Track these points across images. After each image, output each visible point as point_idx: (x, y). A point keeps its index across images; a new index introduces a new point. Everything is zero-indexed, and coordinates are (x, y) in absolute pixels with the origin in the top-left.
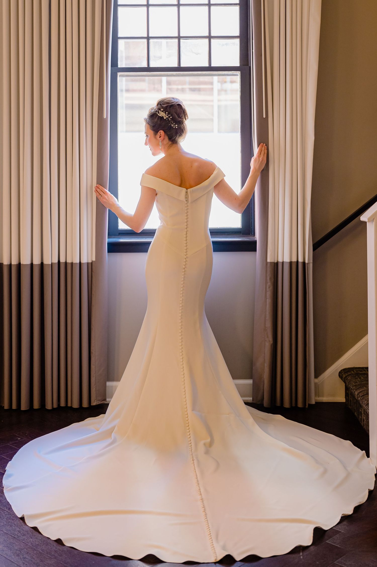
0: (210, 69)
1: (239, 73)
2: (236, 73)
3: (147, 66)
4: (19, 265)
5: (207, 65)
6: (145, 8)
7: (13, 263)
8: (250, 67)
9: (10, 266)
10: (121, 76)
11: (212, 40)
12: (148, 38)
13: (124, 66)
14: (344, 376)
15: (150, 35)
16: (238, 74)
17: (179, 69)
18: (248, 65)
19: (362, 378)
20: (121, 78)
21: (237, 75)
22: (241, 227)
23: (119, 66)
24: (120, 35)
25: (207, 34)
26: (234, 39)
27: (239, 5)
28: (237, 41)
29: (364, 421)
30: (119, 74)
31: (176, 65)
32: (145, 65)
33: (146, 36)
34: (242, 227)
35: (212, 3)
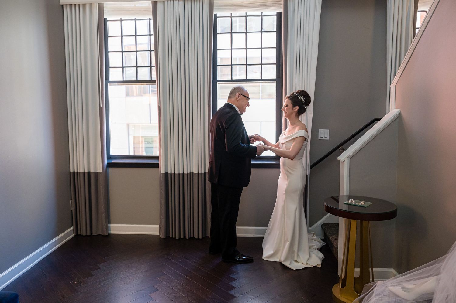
0: (261, 80)
1: (275, 82)
3: (231, 79)
4: (174, 174)
5: (260, 78)
6: (230, 50)
8: (281, 79)
9: (171, 174)
10: (218, 84)
11: (263, 66)
13: (220, 79)
14: (324, 228)
15: (233, 64)
17: (246, 80)
18: (280, 78)
19: (333, 230)
20: (219, 85)
23: (218, 79)
24: (218, 64)
25: (260, 63)
26: (273, 65)
27: (276, 48)
28: (275, 66)
29: (334, 251)
30: (218, 83)
31: (245, 78)
33: (231, 64)
35: (263, 47)
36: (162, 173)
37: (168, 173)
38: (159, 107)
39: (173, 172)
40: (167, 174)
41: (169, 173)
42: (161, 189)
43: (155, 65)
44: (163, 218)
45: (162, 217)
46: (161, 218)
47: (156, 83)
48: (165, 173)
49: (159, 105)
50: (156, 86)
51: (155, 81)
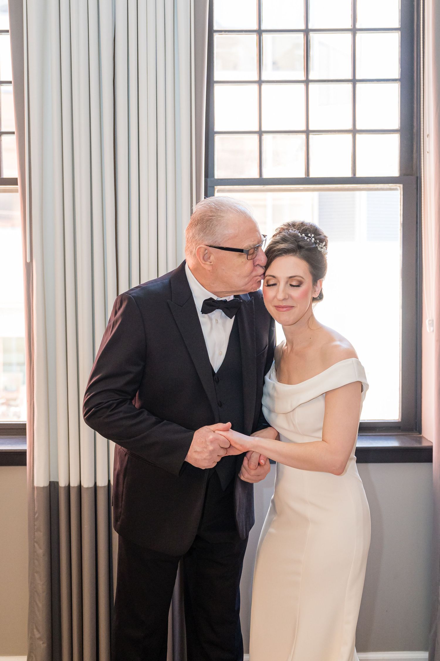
0: (354, 180)
2: (395, 187)
3: (258, 177)
4: (80, 487)
5: (349, 175)
6: (256, 87)
7: (72, 485)
9: (68, 488)
10: (219, 191)
11: (358, 136)
12: (260, 133)
13: (224, 177)
15: (263, 129)
16: (399, 188)
17: (307, 181)
18: (413, 174)
21: (396, 189)
22: (400, 420)
23: (216, 177)
24: (217, 128)
25: (350, 127)
26: (390, 134)
27: (399, 81)
28: (396, 137)
30: (217, 188)
31: (302, 175)
32: (255, 175)
33: (257, 129)
34: (402, 419)
35: (358, 77)
36: (37, 488)
37: (58, 483)
38: (29, 267)
39: (74, 483)
40: (53, 486)
41: (62, 483)
42: (32, 540)
43: (13, 129)
44: (39, 639)
45: (37, 635)
46: (32, 638)
47: (19, 187)
48: (46, 484)
49: (28, 260)
50: (17, 196)
51: (13, 182)
